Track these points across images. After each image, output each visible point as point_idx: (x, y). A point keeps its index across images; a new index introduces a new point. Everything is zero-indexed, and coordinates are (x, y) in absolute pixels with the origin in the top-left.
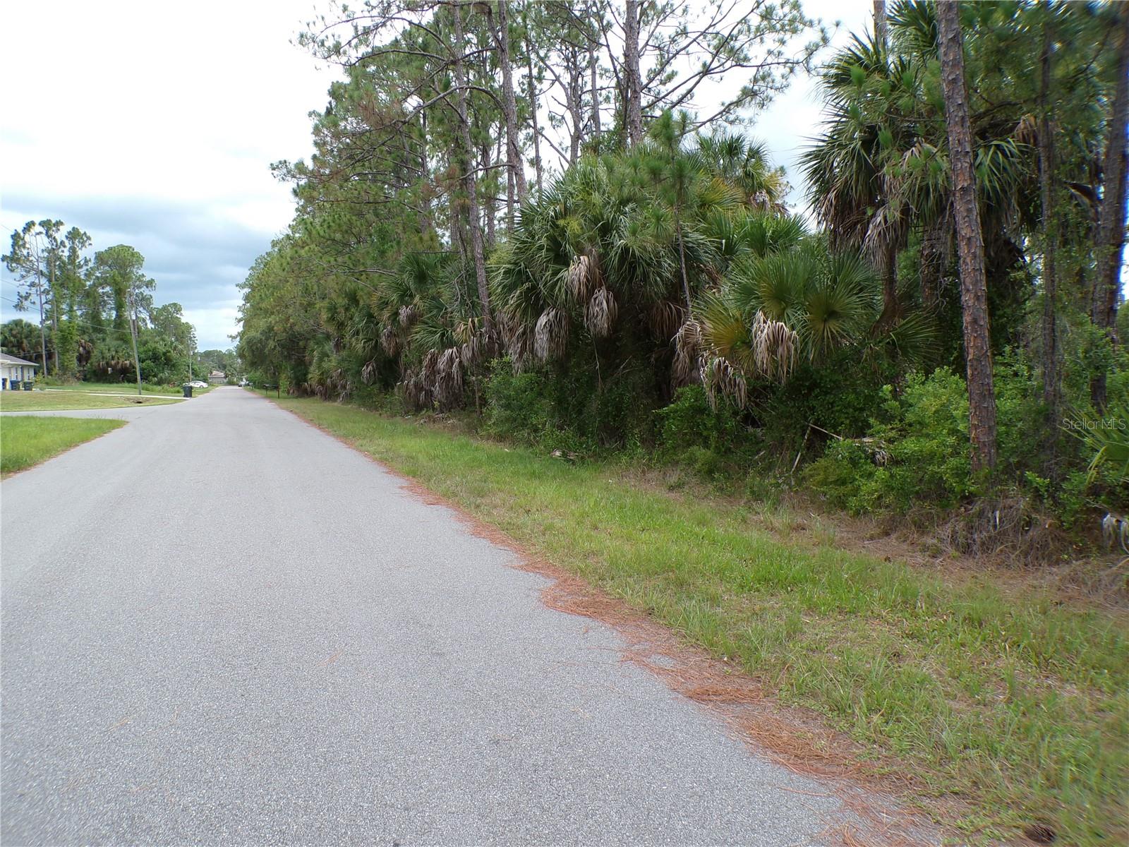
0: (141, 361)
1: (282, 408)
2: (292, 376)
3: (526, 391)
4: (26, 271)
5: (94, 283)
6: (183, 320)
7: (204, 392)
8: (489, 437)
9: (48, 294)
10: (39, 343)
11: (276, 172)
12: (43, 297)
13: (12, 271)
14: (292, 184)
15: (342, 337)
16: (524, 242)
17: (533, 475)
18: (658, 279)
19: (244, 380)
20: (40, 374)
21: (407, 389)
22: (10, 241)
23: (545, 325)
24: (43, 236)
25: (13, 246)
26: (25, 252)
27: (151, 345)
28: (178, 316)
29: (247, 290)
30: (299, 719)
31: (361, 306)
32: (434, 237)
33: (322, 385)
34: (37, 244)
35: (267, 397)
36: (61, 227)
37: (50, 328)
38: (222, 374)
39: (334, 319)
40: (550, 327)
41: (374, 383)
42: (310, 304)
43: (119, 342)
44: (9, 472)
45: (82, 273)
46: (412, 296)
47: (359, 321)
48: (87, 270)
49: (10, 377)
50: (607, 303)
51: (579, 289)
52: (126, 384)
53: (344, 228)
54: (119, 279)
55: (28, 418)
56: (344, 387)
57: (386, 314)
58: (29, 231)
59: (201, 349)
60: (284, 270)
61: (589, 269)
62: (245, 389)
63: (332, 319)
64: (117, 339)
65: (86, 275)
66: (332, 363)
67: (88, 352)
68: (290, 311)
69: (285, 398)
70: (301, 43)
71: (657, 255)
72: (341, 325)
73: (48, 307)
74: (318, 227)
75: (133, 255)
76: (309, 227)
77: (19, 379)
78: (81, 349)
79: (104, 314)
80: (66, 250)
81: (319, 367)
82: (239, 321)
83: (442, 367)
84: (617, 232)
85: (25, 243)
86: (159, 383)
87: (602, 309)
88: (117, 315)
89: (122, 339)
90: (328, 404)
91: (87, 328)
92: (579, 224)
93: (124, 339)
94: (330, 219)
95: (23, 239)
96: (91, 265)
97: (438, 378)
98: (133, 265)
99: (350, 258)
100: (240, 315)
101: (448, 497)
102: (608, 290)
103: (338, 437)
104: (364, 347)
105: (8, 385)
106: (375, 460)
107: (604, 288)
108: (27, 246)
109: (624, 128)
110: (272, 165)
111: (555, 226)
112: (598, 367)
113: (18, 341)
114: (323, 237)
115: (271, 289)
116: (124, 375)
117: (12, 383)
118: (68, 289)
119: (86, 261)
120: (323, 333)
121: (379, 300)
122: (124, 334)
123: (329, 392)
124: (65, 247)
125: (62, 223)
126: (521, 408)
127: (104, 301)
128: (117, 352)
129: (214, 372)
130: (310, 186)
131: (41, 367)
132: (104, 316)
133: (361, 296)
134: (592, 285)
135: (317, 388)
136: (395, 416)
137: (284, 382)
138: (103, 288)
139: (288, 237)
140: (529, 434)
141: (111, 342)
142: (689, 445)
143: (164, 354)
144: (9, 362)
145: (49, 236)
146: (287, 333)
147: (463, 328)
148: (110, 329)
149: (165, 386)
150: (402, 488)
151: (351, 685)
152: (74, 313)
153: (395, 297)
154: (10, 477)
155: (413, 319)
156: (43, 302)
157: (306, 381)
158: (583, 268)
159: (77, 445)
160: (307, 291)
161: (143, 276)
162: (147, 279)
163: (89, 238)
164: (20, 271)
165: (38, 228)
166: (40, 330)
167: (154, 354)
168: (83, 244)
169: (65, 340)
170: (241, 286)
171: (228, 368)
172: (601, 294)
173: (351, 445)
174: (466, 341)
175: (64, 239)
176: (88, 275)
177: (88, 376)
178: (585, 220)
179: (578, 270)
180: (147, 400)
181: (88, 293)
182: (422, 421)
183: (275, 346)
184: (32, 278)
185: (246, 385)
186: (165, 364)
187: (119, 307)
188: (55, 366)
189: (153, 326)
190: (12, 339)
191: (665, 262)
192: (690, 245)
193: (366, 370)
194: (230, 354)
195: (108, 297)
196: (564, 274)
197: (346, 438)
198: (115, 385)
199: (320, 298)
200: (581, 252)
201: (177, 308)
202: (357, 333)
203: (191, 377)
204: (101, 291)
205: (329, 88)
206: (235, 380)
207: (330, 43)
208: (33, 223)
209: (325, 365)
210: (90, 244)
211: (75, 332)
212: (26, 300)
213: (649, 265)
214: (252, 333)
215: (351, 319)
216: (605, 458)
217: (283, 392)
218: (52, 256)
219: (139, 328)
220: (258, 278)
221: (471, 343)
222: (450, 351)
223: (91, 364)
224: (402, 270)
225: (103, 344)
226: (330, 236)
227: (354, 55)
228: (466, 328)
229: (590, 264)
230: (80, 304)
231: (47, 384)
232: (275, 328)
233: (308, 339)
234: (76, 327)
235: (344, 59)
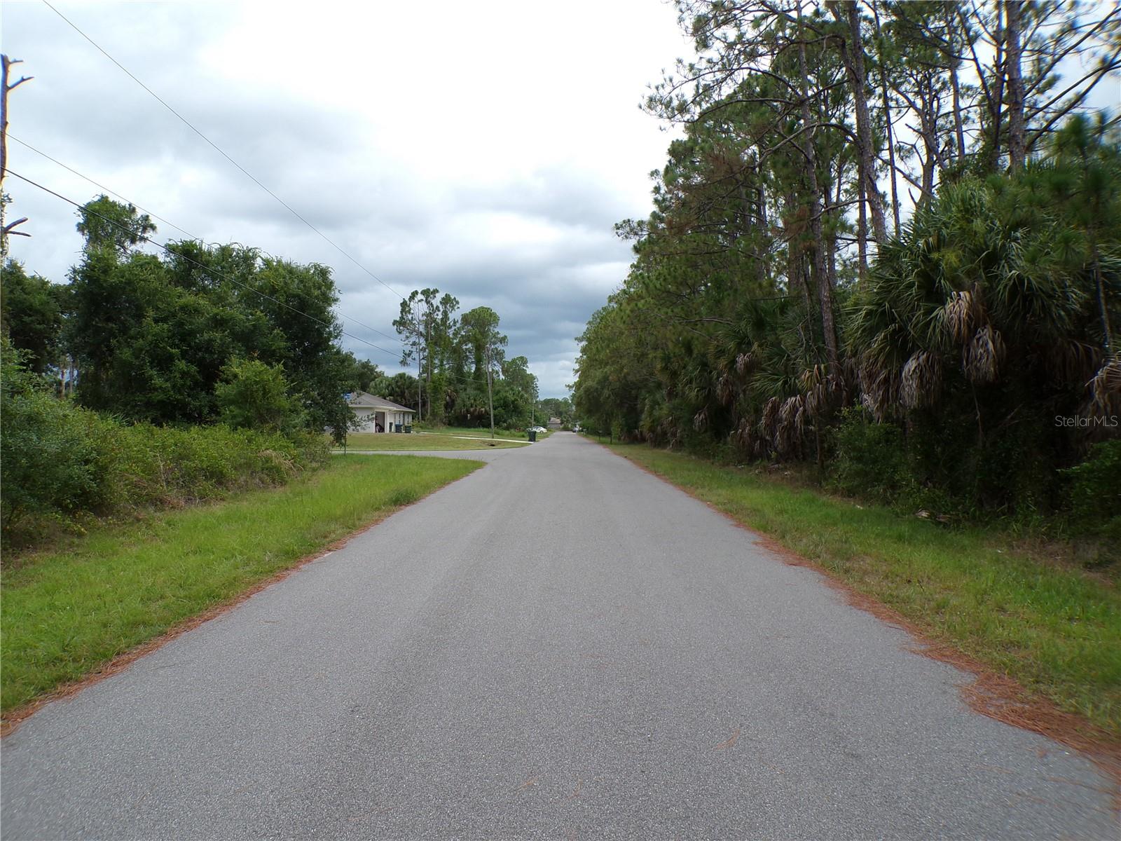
0: (495, 408)
1: (616, 454)
2: (624, 423)
3: (879, 443)
4: (409, 333)
5: (460, 341)
6: (528, 372)
7: (544, 437)
8: (835, 492)
9: (425, 351)
10: (416, 393)
11: (620, 231)
12: (421, 354)
13: (400, 333)
14: (633, 241)
15: (675, 386)
16: (888, 281)
17: (900, 538)
18: (1063, 313)
19: (577, 426)
20: (417, 419)
21: (741, 438)
22: (400, 308)
23: (914, 371)
24: (423, 302)
25: (402, 312)
26: (410, 317)
27: (502, 394)
28: (524, 368)
29: (584, 343)
30: (710, 814)
31: (694, 356)
32: (772, 283)
33: (653, 432)
34: (419, 309)
35: (601, 443)
36: (437, 295)
37: (425, 380)
38: (559, 421)
39: (667, 369)
40: (920, 372)
41: (706, 431)
42: (644, 355)
43: (479, 392)
44: (401, 505)
45: (451, 332)
46: (750, 344)
47: (692, 369)
48: (455, 330)
49: (395, 421)
50: (993, 343)
51: (959, 328)
52: (481, 429)
53: (680, 280)
54: (479, 336)
55: (409, 457)
56: (674, 435)
57: (722, 363)
58: (414, 299)
59: (541, 398)
60: (624, 322)
61: (972, 306)
62: (580, 435)
63: (665, 369)
64: (476, 389)
65: (454, 334)
66: (664, 410)
67: (453, 401)
68: (625, 361)
69: (615, 444)
70: (649, 107)
71: (1062, 286)
72: (674, 375)
73: (424, 362)
74: (654, 281)
75: (491, 315)
76: (647, 281)
77: (401, 423)
78: (448, 398)
79: (466, 367)
80: (440, 313)
81: (651, 415)
82: (577, 371)
83: (784, 416)
84: (1007, 262)
85: (410, 310)
86: (507, 428)
87: (987, 351)
88: (476, 368)
89: (479, 389)
90: (658, 451)
91: (453, 380)
92: (957, 256)
93: (481, 389)
94: (666, 272)
95: (409, 306)
96: (458, 325)
97: (779, 427)
98: (490, 325)
99: (682, 309)
100: (577, 366)
101: (807, 558)
102: (994, 328)
103: (677, 485)
104: (697, 396)
105: (393, 427)
106: (719, 511)
107: (988, 326)
108: (412, 311)
109: (995, 148)
110: (616, 224)
111: (926, 259)
112: (978, 417)
113: (401, 392)
114: (659, 290)
115: (606, 342)
116: (478, 421)
117: (396, 426)
118: (440, 346)
119: (455, 322)
120: (654, 382)
121: (716, 348)
122: (481, 384)
123: (659, 440)
124: (439, 311)
125: (437, 291)
126: (875, 462)
127: (467, 356)
128: (475, 400)
129: (552, 419)
130: (650, 241)
131: (417, 413)
132: (466, 369)
133: (696, 345)
134: (974, 322)
135: (648, 435)
136: (728, 465)
137: (615, 429)
138: (466, 345)
139: (624, 292)
140: (884, 490)
141: (471, 391)
142: (1112, 515)
143: (513, 402)
144: (395, 409)
145: (428, 302)
146: (621, 382)
147: (808, 374)
148: (470, 380)
149: (512, 431)
150: (756, 544)
151: (759, 779)
152: (444, 367)
153: (732, 345)
154: (401, 509)
155: (751, 367)
156: (421, 358)
157: (637, 428)
158: (964, 304)
159: (449, 483)
160: (640, 343)
161: (498, 333)
162: (501, 336)
163: (457, 303)
164: (406, 333)
165: (420, 297)
166: (418, 382)
167: (505, 402)
168: (453, 307)
169: (436, 390)
170: (579, 340)
171: (564, 415)
172: (986, 334)
173: (691, 494)
174: (811, 389)
175: (439, 304)
176: (455, 334)
177: (452, 421)
178: (964, 251)
179: (958, 306)
180: (499, 443)
181: (455, 349)
182: (757, 471)
183: (609, 395)
184: (414, 339)
185: (579, 431)
186: (513, 411)
187: (478, 361)
188: (427, 412)
189: (504, 378)
190: (397, 389)
191: (1073, 292)
192: (1105, 270)
193: (699, 418)
194: (566, 402)
195: (469, 352)
196: (939, 312)
197: (685, 486)
198: (472, 429)
199: (652, 348)
200: (959, 287)
201: (524, 361)
202: (690, 382)
203: (533, 423)
204: (464, 347)
205: (669, 147)
206: (570, 426)
207: (675, 103)
208: (416, 292)
209: (656, 413)
210: (459, 308)
211: (443, 383)
212: (409, 356)
213: (1051, 297)
214: (590, 383)
215: (684, 368)
216: (987, 523)
217: (614, 438)
218: (429, 318)
219: (493, 379)
220: (596, 332)
221: (817, 390)
222: (793, 399)
223: (455, 411)
224: (739, 317)
225: (464, 393)
226: (665, 288)
227: (696, 111)
228: (812, 375)
229: (971, 299)
230: (448, 359)
231: (421, 427)
232: (611, 378)
233: (639, 388)
234: (445, 379)
235: (687, 117)
